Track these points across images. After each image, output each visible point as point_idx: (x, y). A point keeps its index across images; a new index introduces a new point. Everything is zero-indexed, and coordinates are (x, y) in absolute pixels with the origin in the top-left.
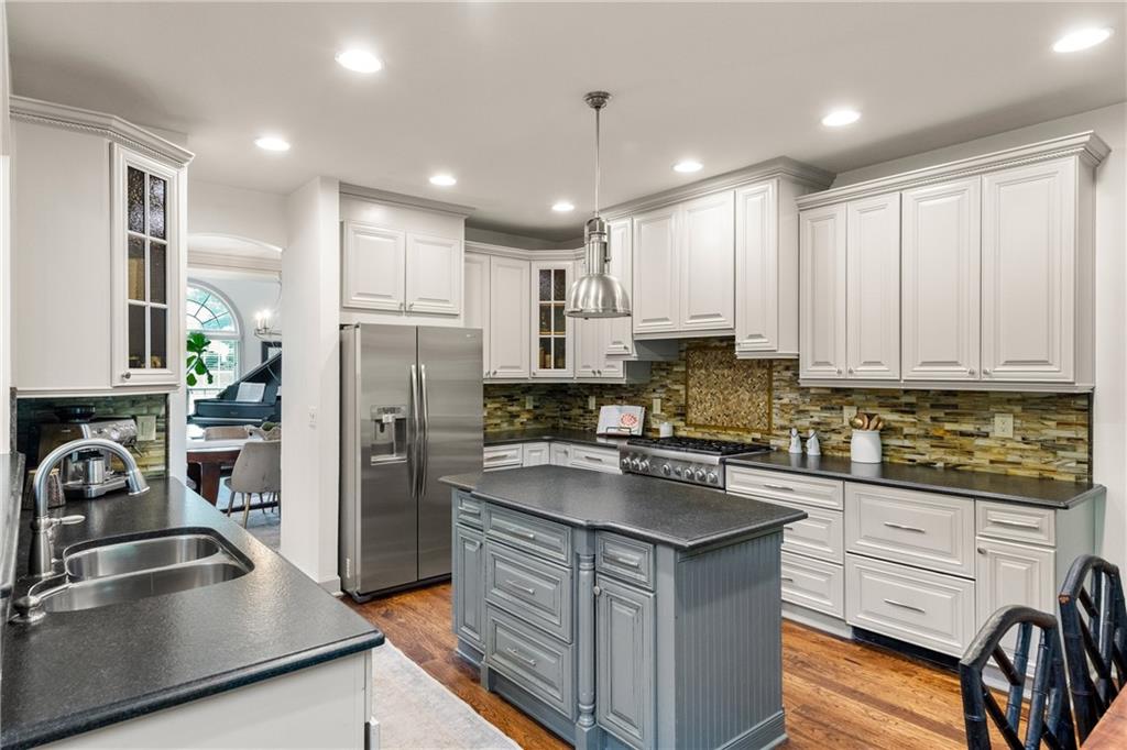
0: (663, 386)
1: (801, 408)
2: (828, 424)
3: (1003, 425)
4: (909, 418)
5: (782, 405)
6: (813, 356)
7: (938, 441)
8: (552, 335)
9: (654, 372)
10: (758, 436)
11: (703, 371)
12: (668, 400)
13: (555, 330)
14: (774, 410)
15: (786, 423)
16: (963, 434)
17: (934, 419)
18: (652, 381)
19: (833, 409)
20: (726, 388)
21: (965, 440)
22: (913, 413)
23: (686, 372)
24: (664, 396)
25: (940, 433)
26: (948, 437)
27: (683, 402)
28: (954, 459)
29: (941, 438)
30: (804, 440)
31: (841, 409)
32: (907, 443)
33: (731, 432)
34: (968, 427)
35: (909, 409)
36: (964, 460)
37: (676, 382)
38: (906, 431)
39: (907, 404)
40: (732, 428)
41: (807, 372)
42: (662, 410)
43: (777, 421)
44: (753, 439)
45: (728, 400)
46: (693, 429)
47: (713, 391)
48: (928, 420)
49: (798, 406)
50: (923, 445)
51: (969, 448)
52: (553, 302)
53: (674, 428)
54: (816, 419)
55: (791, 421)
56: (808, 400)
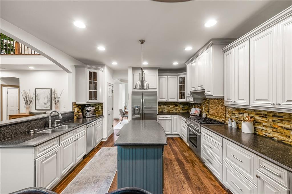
0: (205, 104)
1: (233, 112)
2: (240, 118)
4: (265, 120)
5: (229, 111)
6: (227, 97)
7: (275, 130)
8: (182, 92)
9: (204, 100)
10: (223, 119)
11: (212, 100)
12: (206, 107)
13: (183, 90)
14: (227, 112)
15: (230, 117)
16: (285, 128)
17: (274, 121)
18: (203, 102)
19: (241, 113)
20: (217, 105)
21: (286, 131)
22: (266, 118)
23: (209, 100)
24: (205, 106)
25: (276, 127)
26: (279, 128)
27: (208, 108)
28: (282, 138)
29: (277, 129)
31: (244, 114)
32: (264, 128)
33: (218, 117)
34: (287, 126)
35: (265, 116)
36: (286, 139)
37: (207, 103)
38: (264, 124)
39: (264, 114)
40: (218, 116)
41: (226, 102)
42: (205, 110)
43: (228, 116)
44: (222, 120)
45: (217, 108)
46: (210, 115)
47: (214, 106)
48: (271, 121)
49: (232, 112)
50: (270, 130)
51: (288, 134)
52: (182, 84)
53: (207, 115)
54: (237, 116)
55: (231, 116)
56: (235, 110)
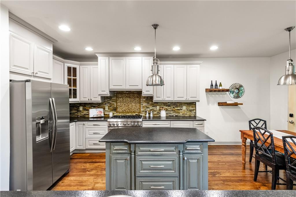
0: (108, 103)
1: (148, 107)
2: (153, 110)
3: (184, 108)
4: (169, 107)
5: (143, 106)
6: (156, 96)
7: (174, 111)
8: (72, 88)
9: (105, 99)
10: (137, 113)
11: (122, 99)
12: (110, 106)
13: (73, 86)
14: (141, 107)
15: (144, 110)
16: (178, 110)
17: (173, 107)
18: (105, 102)
19: (154, 106)
20: (128, 103)
21: (178, 111)
22: (170, 106)
23: (116, 99)
24: (109, 105)
25: (175, 110)
26: (176, 110)
27: (116, 107)
28: (177, 114)
29: (175, 111)
30: (149, 113)
31: (156, 106)
32: (169, 112)
33: (130, 113)
34: (179, 108)
35: (169, 106)
36: (178, 114)
37: (113, 102)
38: (169, 110)
39: (168, 105)
40: (130, 112)
41: (155, 99)
42: (108, 109)
43: (142, 110)
44: (136, 114)
45: (129, 106)
46: (118, 113)
47: (125, 104)
48: (172, 108)
49: (147, 106)
50: (172, 112)
51: (179, 112)
52: (72, 77)
53: (113, 114)
54: (151, 109)
55: (145, 109)
56: (149, 105)
